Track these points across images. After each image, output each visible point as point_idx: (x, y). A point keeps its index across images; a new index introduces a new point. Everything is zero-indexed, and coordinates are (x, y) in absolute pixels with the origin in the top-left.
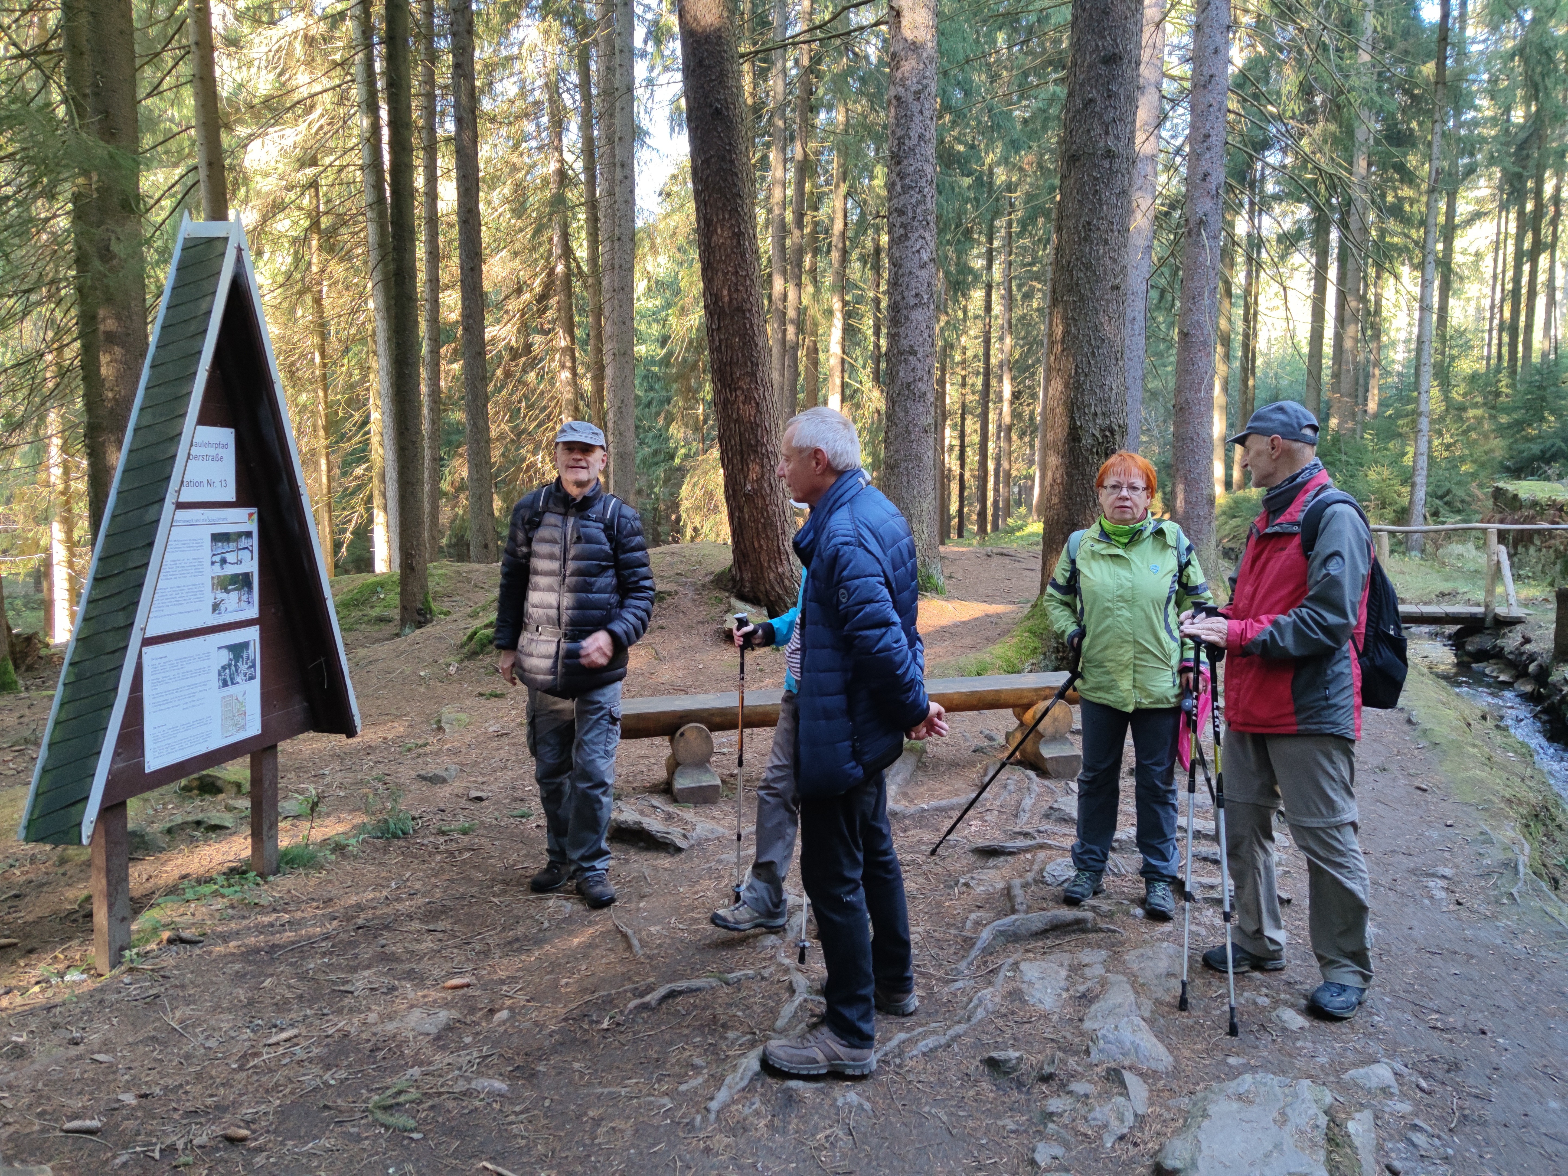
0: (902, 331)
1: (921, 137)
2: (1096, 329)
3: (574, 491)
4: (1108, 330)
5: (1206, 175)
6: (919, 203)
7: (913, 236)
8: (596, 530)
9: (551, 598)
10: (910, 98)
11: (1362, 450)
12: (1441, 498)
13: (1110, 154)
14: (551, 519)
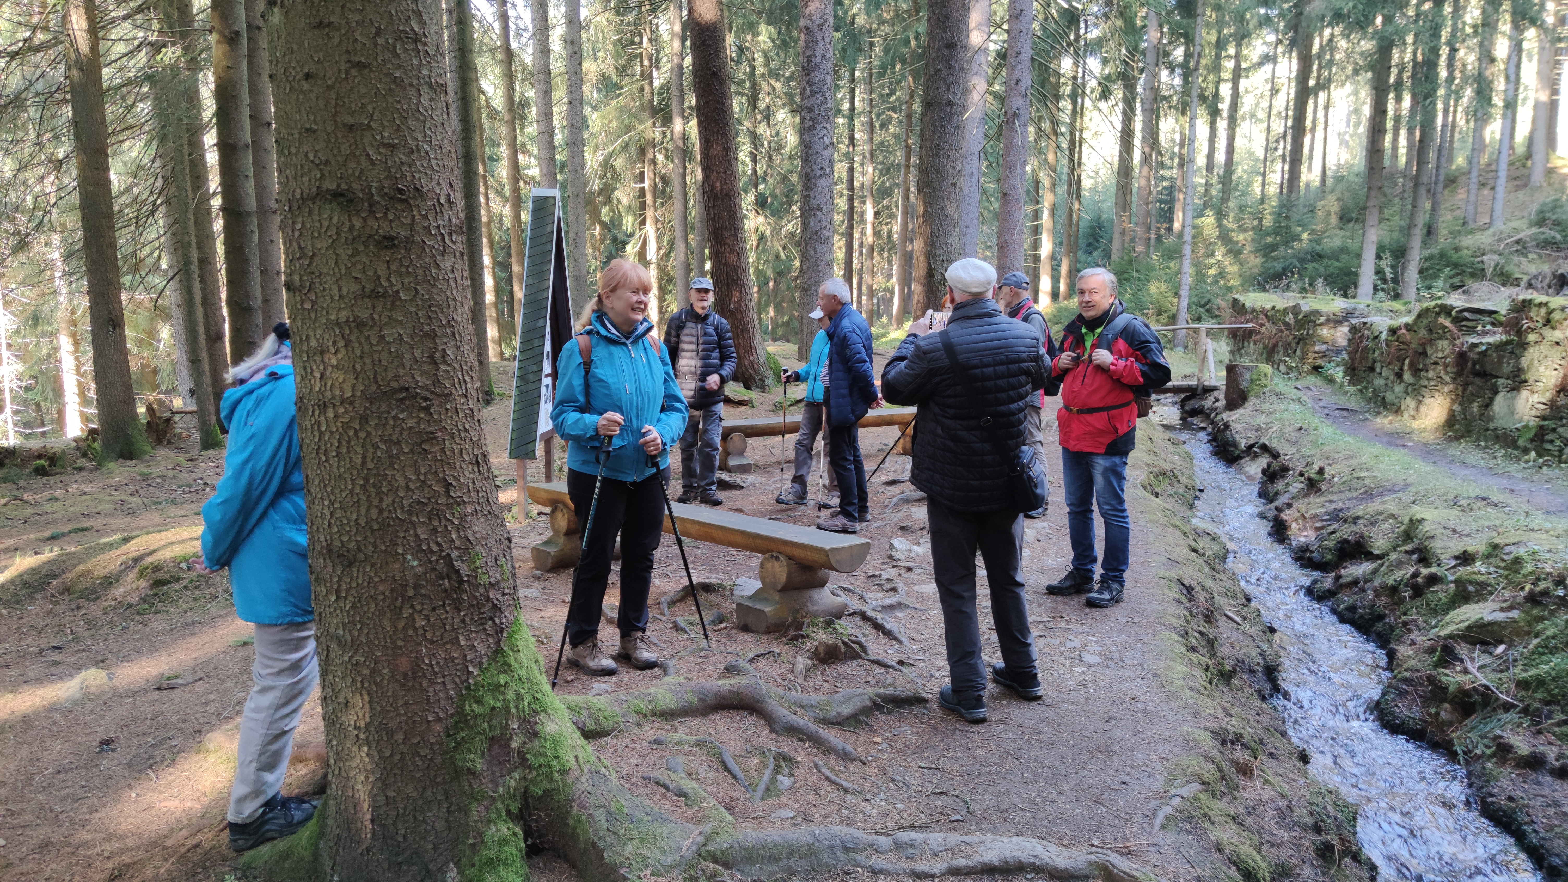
0: (812, 194)
1: (823, 56)
2: (942, 209)
3: (700, 311)
4: (950, 210)
5: (1018, 81)
6: (822, 103)
7: (819, 127)
8: (711, 330)
9: (692, 363)
10: (816, 29)
11: (1150, 268)
12: (1203, 306)
13: (950, 103)
14: (689, 324)
